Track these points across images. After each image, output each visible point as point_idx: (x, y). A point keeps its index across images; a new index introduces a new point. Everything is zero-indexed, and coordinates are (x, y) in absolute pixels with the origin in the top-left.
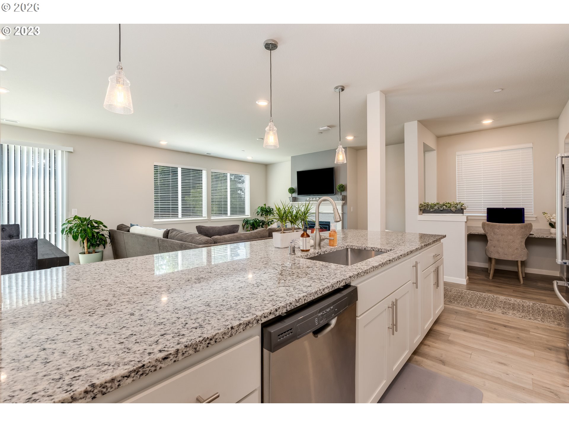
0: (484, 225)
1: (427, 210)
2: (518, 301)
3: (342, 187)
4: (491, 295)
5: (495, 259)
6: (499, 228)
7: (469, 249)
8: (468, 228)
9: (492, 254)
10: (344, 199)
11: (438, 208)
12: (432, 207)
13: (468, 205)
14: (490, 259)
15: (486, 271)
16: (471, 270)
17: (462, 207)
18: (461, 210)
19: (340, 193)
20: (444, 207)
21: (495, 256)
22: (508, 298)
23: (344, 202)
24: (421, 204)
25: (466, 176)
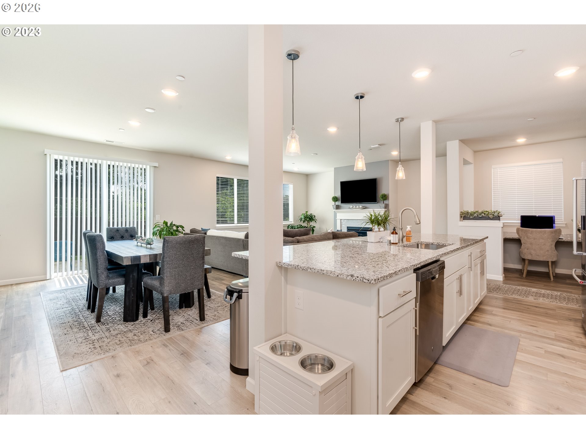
0: (518, 230)
1: (467, 218)
2: (548, 292)
3: (385, 196)
4: (525, 288)
5: (528, 259)
6: (532, 232)
7: (505, 251)
8: (504, 233)
9: (525, 255)
10: (387, 206)
11: (478, 215)
12: (471, 215)
13: (504, 213)
14: (524, 260)
15: (520, 272)
16: (506, 270)
17: (499, 215)
18: (497, 217)
19: (382, 202)
20: (483, 214)
21: (528, 257)
22: (539, 290)
23: (386, 210)
24: (461, 212)
25: (501, 187)
